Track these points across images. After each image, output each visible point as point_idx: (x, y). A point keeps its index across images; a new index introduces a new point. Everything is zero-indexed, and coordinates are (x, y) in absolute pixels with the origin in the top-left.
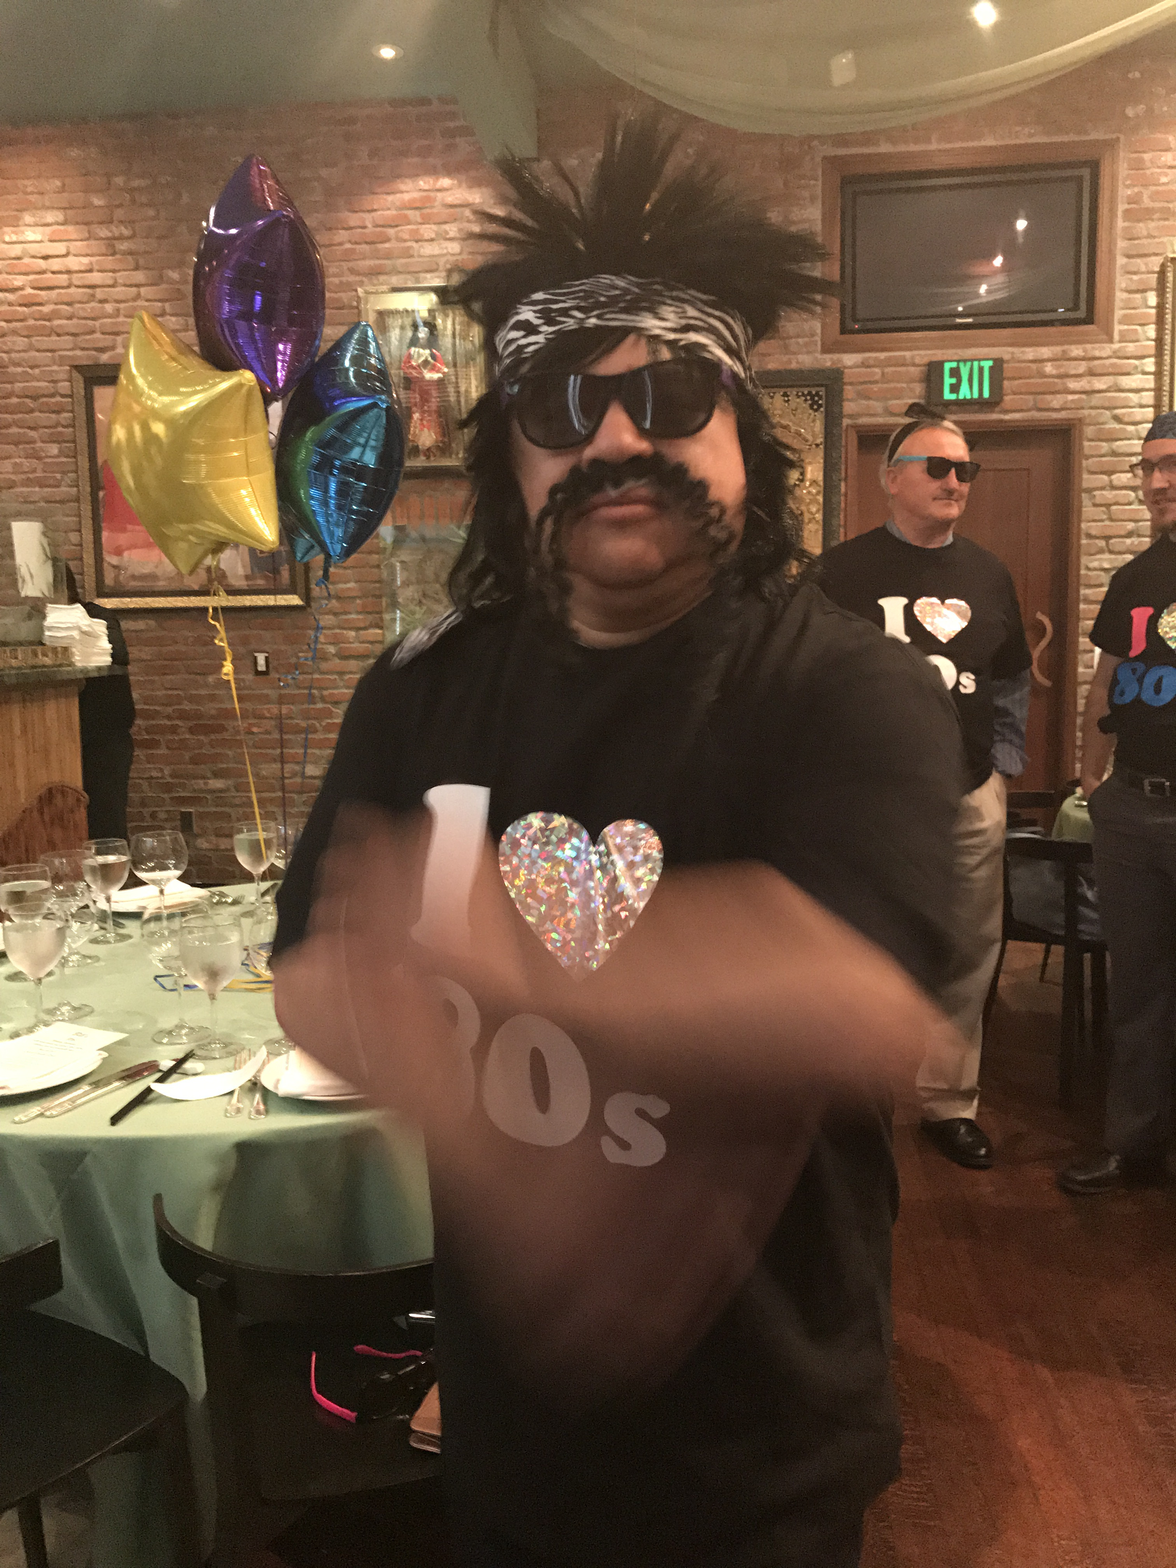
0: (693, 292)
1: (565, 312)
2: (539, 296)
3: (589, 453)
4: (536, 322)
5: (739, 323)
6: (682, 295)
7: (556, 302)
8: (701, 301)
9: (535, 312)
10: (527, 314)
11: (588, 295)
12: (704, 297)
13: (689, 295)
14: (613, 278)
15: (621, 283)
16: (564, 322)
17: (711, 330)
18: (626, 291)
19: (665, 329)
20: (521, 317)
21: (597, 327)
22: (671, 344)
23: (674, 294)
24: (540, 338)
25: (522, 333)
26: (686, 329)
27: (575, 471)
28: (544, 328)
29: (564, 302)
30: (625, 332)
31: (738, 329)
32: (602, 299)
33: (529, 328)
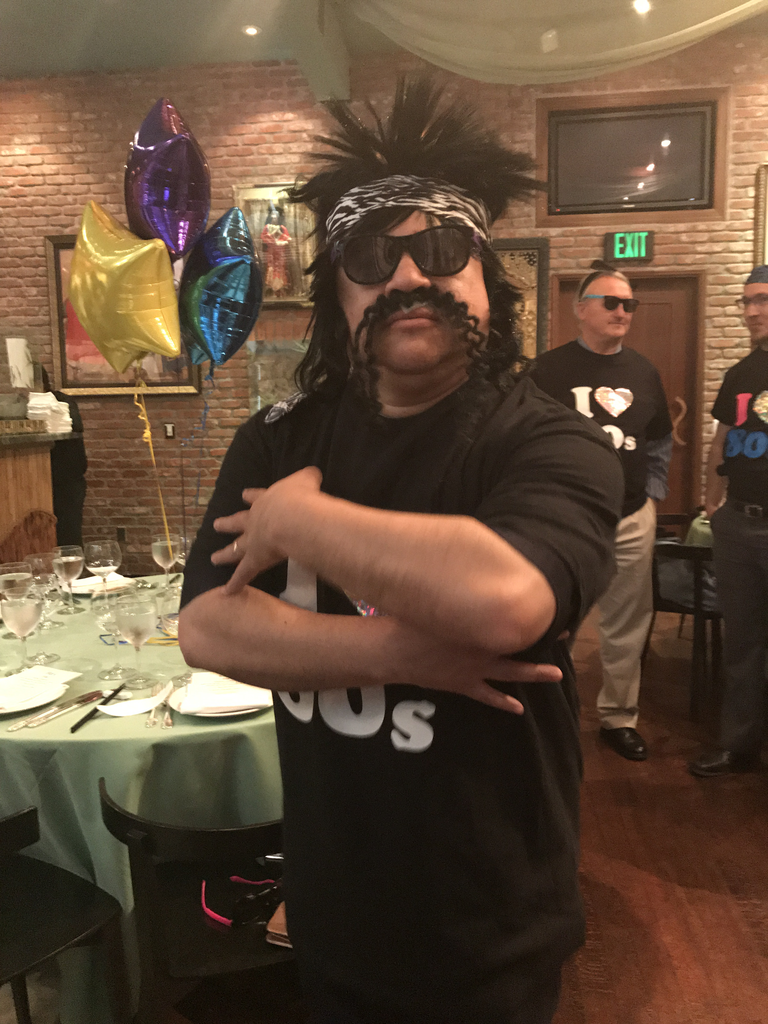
0: (453, 186)
1: (372, 199)
2: (355, 190)
3: (390, 286)
4: (354, 206)
5: (483, 207)
6: (448, 188)
7: (368, 193)
8: (460, 192)
9: (353, 200)
10: (348, 202)
11: (387, 188)
12: (461, 190)
13: (451, 188)
14: (403, 177)
15: (409, 180)
16: (373, 205)
17: (466, 210)
18: (412, 185)
19: (436, 208)
20: (344, 204)
21: (394, 207)
22: (441, 217)
23: (442, 187)
24: (357, 216)
25: (344, 214)
26: (450, 208)
27: (381, 299)
28: (359, 210)
29: (372, 192)
30: (413, 209)
31: (482, 211)
32: (397, 190)
33: (349, 211)
